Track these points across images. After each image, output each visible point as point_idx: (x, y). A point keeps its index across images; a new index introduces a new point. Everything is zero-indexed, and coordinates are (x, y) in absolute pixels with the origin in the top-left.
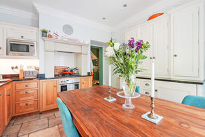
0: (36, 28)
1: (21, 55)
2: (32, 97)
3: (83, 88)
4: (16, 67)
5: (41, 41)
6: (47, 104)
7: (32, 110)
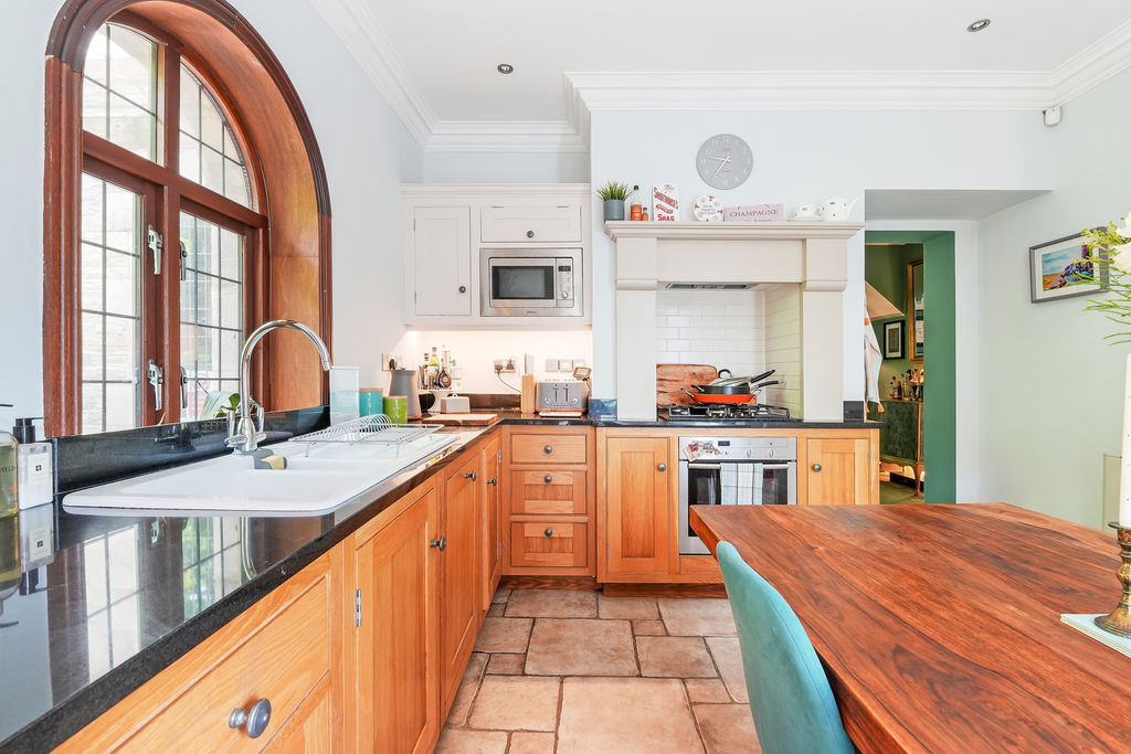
0: (581, 187)
1: (530, 313)
2: (566, 506)
3: (815, 499)
4: (510, 367)
5: (600, 244)
6: (627, 554)
7: (564, 563)
